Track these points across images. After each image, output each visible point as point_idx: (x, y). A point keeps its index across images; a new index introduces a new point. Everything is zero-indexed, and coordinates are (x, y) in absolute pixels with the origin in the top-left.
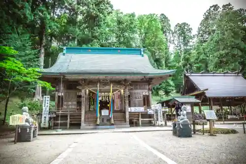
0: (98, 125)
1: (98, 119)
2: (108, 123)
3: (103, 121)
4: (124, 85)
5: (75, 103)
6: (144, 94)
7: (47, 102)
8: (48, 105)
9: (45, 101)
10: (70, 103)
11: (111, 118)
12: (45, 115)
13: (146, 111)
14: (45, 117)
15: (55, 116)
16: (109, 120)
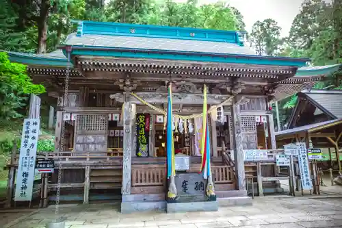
0: (173, 201)
1: (173, 184)
2: (200, 194)
3: (185, 188)
4: (231, 94)
5: (104, 139)
6: (258, 120)
7: (31, 134)
8: (35, 142)
9: (27, 132)
10: (91, 139)
11: (207, 181)
12: (25, 170)
13: (273, 159)
14: (26, 175)
15: (52, 171)
16: (202, 186)
